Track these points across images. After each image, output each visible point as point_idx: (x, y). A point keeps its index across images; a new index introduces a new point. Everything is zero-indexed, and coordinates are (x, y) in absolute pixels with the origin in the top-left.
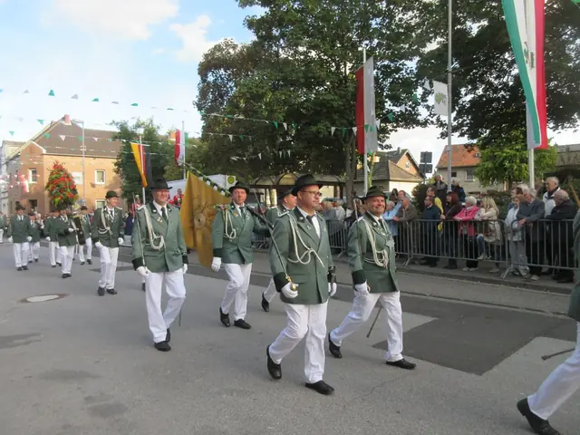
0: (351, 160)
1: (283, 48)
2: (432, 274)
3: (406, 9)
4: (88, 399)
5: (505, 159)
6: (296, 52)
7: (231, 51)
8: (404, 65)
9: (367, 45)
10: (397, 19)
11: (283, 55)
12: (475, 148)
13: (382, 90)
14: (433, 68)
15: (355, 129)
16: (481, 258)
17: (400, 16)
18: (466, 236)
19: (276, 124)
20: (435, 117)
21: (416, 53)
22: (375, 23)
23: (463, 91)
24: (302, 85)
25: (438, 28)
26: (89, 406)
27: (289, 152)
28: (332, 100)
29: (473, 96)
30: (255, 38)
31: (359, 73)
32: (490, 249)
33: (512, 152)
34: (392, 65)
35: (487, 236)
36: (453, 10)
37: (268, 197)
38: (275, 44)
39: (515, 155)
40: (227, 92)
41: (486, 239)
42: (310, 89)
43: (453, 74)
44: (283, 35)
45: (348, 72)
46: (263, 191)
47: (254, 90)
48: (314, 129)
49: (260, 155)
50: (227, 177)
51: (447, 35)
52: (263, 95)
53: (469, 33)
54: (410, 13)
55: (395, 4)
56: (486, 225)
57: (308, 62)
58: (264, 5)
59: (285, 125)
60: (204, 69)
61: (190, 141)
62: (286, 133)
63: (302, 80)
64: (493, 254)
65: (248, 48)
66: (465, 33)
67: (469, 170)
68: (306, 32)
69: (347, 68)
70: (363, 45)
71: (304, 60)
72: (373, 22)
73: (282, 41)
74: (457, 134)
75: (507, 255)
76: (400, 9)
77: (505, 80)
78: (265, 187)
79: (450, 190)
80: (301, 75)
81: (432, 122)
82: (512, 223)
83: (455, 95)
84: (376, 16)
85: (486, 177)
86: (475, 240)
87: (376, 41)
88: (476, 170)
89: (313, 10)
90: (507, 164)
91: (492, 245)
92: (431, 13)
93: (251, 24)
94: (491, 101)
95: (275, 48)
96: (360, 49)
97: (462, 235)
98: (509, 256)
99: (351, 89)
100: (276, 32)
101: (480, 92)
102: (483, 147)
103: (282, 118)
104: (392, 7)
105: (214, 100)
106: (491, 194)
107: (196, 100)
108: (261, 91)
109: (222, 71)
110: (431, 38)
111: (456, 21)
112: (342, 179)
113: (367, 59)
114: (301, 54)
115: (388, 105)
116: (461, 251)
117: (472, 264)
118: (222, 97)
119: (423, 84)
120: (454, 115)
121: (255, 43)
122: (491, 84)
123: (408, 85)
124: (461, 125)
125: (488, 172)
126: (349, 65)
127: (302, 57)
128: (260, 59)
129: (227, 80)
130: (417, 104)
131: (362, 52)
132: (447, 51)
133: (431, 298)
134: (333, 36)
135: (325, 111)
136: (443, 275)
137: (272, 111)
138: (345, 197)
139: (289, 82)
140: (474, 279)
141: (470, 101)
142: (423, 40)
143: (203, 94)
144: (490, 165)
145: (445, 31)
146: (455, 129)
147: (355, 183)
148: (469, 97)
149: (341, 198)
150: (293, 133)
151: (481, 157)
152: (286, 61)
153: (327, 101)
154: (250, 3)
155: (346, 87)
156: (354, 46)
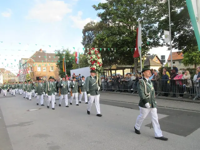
0: (136, 59)
1: (111, 22)
2: (167, 99)
3: (153, 6)
4: (48, 144)
5: (193, 56)
6: (115, 23)
7: (93, 25)
8: (153, 25)
9: (140, 19)
10: (150, 10)
11: (111, 25)
12: (181, 53)
13: (146, 35)
14: (164, 26)
15: (136, 49)
16: (185, 93)
17: (151, 8)
18: (179, 85)
19: (109, 49)
20: (166, 43)
21: (158, 21)
22: (142, 12)
23: (175, 33)
24: (117, 35)
25: (165, 12)
26: (48, 146)
27: (113, 57)
28: (128, 39)
29: (179, 35)
30: (101, 20)
31: (137, 29)
32: (188, 90)
33: (196, 54)
34: (149, 26)
35: (187, 85)
36: (170, 5)
37: (107, 73)
38: (108, 21)
40: (92, 38)
41: (186, 86)
42: (120, 36)
43: (171, 27)
44: (110, 18)
45: (133, 29)
46: (105, 71)
47: (101, 38)
48: (122, 49)
51: (168, 14)
53: (176, 13)
54: (155, 7)
55: (149, 4)
56: (186, 81)
57: (119, 27)
58: (104, 8)
59: (112, 49)
60: (84, 31)
61: (80, 56)
62: (113, 51)
63: (117, 33)
64: (189, 91)
65: (99, 23)
67: (180, 61)
68: (118, 17)
69: (133, 28)
71: (118, 26)
72: (142, 11)
73: (110, 20)
74: (174, 48)
75: (195, 92)
76: (151, 6)
77: (191, 28)
78: (106, 70)
79: (172, 69)
80: (117, 31)
81: (165, 45)
82: (196, 80)
83: (173, 34)
84: (142, 9)
85: (186, 63)
86: (182, 86)
87: (143, 18)
88: (182, 61)
89: (120, 9)
90: (194, 58)
91: (189, 88)
92: (162, 6)
93: (99, 15)
94: (186, 36)
95: (108, 23)
96: (137, 21)
97: (177, 85)
98: (196, 92)
99: (134, 35)
100: (108, 17)
101: (182, 33)
102: (184, 53)
103: (111, 46)
104: (148, 6)
105: (88, 42)
106: (188, 69)
107: (82, 41)
108: (103, 38)
109: (90, 32)
110: (163, 15)
111: (171, 9)
112: (133, 66)
113: (140, 23)
114: (117, 24)
115: (148, 40)
116: (177, 90)
117: (181, 95)
118: (90, 40)
119: (161, 31)
120: (172, 41)
121: (101, 22)
122: (186, 30)
123: (155, 32)
124: (175, 45)
125: (187, 61)
126: (134, 27)
127: (117, 25)
128: (103, 27)
129: (92, 34)
130: (159, 39)
131: (138, 22)
132: (169, 20)
133: (166, 108)
134: (127, 17)
135: (126, 43)
136: (171, 100)
137: (107, 44)
138: (134, 72)
139: (113, 34)
140: (182, 101)
141: (178, 37)
142: (160, 16)
143: (84, 39)
144: (187, 59)
145: (168, 12)
146: (173, 47)
147: (137, 67)
148: (178, 35)
149: (133, 73)
150: (115, 51)
151: (184, 56)
152: (112, 27)
153: (126, 40)
154: (99, 9)
155: (133, 34)
156: (135, 20)
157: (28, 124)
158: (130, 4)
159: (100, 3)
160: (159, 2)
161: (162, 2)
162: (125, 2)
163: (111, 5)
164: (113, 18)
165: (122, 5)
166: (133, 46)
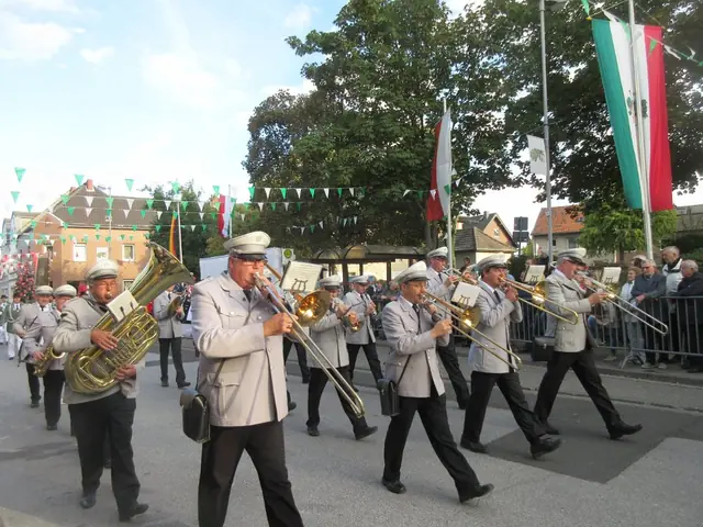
0: (431, 229)
1: (347, 99)
3: (490, 53)
5: (614, 222)
6: (363, 104)
7: (287, 103)
8: (490, 116)
9: (446, 94)
10: (481, 63)
11: (348, 108)
12: (580, 212)
13: (466, 145)
14: (524, 121)
15: (433, 192)
17: (485, 60)
19: (340, 190)
20: (530, 176)
21: (505, 101)
22: (454, 70)
23: (561, 145)
24: (370, 142)
25: (531, 74)
27: (355, 219)
28: (407, 159)
29: (571, 151)
30: (315, 88)
31: (435, 125)
32: (605, 333)
33: (622, 216)
34: (477, 116)
35: (601, 318)
36: (546, 52)
38: (338, 94)
39: (626, 219)
40: (282, 149)
41: (599, 322)
42: (380, 145)
43: (549, 126)
44: (348, 85)
45: (425, 125)
46: (326, 266)
47: (315, 149)
48: (387, 192)
49: (321, 223)
50: (284, 250)
51: (541, 82)
52: (326, 154)
53: (566, 78)
54: (496, 57)
55: (477, 47)
57: (377, 115)
58: (325, 51)
59: (352, 190)
60: (255, 125)
61: (238, 209)
62: (355, 198)
63: (372, 136)
65: (306, 100)
66: (561, 78)
67: (572, 238)
68: (375, 81)
69: (424, 121)
70: (442, 95)
71: (373, 113)
72: (454, 68)
73: (346, 91)
74: (557, 196)
75: (625, 339)
76: (484, 52)
78: (329, 261)
80: (370, 130)
81: (527, 181)
83: (552, 148)
84: (455, 61)
85: (592, 245)
87: (456, 89)
88: (579, 237)
89: (382, 55)
90: (617, 230)
92: (520, 56)
93: (309, 72)
94: (593, 157)
95: (338, 99)
96: (438, 98)
98: (628, 341)
99: (429, 145)
100: (339, 81)
101: (579, 145)
102: (586, 212)
103: (348, 181)
104: (474, 50)
105: (267, 160)
107: (246, 159)
108: (324, 150)
109: (276, 127)
110: (522, 85)
111: (551, 65)
112: (421, 251)
113: (448, 107)
114: (369, 105)
115: (473, 163)
118: (276, 155)
119: (515, 137)
120: (551, 172)
121: (314, 95)
122: (592, 138)
123: (497, 139)
124: (561, 185)
125: (594, 239)
126: (426, 117)
127: (370, 109)
128: (321, 112)
129: (283, 137)
130: (507, 161)
131: (441, 103)
132: (541, 98)
134: (406, 85)
135: (399, 170)
137: (336, 173)
139: (356, 139)
141: (569, 157)
142: (512, 88)
143: (254, 153)
144: (595, 231)
145: (539, 76)
146: (554, 190)
148: (568, 153)
150: (361, 196)
151: (585, 222)
152: (352, 115)
153: (402, 159)
154: (310, 51)
155: (424, 143)
156: (431, 95)
157: (55, 451)
158: (416, 40)
159: (314, 31)
160: (512, 40)
161: (521, 41)
162: (398, 31)
163: (352, 40)
164: (359, 84)
165: (388, 41)
166: (423, 183)
